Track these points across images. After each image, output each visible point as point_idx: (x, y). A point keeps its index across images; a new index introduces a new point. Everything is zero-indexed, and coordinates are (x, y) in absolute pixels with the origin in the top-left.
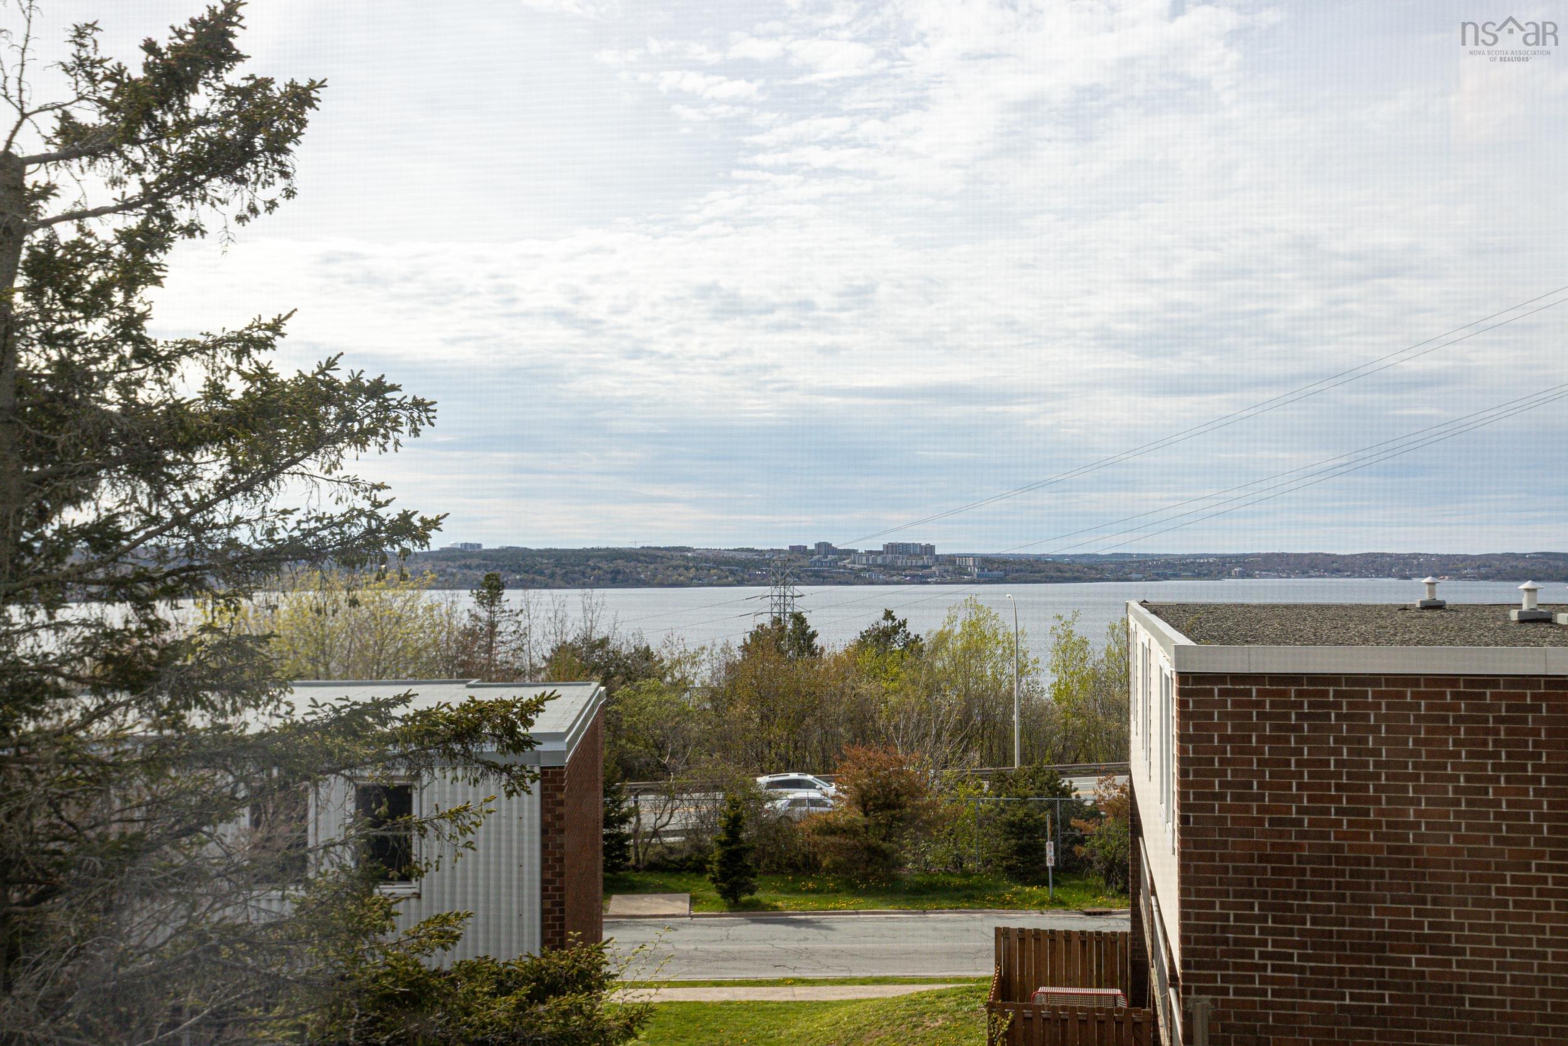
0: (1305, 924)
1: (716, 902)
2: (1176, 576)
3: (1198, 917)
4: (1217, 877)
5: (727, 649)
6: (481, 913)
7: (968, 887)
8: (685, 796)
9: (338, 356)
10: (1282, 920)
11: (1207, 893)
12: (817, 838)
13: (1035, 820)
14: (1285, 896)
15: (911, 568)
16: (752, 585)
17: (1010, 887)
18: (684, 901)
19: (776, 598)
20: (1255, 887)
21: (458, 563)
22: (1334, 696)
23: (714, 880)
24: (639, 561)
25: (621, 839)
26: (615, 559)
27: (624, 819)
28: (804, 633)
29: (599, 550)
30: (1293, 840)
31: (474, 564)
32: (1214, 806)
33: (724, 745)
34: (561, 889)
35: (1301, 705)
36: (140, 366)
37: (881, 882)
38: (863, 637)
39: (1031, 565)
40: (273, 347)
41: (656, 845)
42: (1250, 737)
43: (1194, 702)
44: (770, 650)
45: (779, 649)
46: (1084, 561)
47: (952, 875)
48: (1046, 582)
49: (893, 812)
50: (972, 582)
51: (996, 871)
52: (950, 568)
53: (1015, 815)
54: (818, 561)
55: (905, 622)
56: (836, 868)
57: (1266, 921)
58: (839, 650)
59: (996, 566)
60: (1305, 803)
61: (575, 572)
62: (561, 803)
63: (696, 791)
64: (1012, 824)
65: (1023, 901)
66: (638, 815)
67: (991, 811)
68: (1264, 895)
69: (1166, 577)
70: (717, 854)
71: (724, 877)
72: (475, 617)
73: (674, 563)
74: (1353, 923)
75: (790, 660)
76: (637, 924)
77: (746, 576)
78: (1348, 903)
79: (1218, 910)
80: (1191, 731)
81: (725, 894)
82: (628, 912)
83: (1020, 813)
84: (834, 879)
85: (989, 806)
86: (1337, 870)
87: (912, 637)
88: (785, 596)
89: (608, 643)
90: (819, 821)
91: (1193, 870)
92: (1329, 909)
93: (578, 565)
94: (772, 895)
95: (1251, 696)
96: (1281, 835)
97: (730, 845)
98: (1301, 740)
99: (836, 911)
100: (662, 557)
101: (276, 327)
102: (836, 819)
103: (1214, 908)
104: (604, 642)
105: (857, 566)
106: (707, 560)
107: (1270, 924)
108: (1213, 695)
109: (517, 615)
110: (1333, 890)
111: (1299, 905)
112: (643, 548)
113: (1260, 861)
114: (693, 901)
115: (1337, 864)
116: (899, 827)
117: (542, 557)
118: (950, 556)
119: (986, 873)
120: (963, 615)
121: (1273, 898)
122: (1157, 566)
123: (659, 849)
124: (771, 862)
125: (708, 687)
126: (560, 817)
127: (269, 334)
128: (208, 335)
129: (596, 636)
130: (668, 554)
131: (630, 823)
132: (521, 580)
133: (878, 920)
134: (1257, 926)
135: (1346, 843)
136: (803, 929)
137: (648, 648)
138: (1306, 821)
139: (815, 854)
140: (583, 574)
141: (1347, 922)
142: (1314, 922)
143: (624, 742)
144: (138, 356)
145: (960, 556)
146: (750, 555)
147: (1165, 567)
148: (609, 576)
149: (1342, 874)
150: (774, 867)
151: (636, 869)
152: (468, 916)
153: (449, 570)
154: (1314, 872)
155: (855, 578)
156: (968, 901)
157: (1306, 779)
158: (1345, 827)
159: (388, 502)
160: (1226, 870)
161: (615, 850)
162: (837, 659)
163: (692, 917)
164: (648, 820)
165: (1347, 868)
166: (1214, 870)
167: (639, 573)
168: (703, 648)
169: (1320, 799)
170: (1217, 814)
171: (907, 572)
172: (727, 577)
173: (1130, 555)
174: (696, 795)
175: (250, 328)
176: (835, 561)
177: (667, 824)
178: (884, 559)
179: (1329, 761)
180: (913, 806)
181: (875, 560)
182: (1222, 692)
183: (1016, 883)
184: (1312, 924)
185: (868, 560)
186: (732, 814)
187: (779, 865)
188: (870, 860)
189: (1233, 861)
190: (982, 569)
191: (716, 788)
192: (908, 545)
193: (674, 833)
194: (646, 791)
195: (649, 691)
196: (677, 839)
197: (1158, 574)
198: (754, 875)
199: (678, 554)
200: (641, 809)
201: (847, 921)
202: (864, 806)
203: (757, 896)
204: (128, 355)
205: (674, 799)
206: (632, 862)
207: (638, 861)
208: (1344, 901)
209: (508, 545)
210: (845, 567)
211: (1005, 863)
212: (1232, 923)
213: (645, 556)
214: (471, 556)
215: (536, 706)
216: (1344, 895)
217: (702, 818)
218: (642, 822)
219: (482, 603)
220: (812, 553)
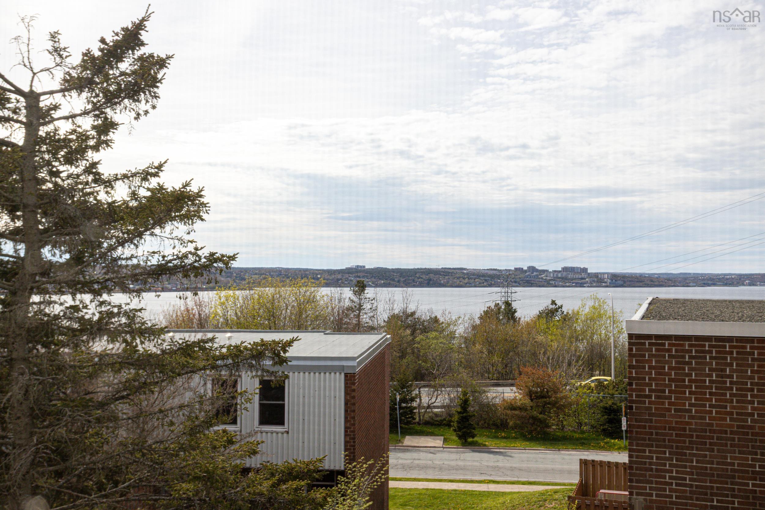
0: (693, 463)
1: (456, 441)
2: (714, 285)
3: (637, 457)
4: (647, 437)
5: (472, 319)
6: (269, 441)
7: (581, 439)
8: (443, 389)
9: (191, 180)
10: (681, 460)
11: (642, 445)
12: (509, 412)
13: (617, 406)
14: (683, 448)
15: (575, 279)
16: (496, 287)
17: (604, 439)
18: (441, 440)
19: (503, 294)
20: (667, 443)
21: (354, 275)
22: (709, 347)
23: (455, 430)
24: (441, 275)
25: (412, 409)
26: (429, 273)
27: (413, 400)
28: (510, 310)
29: (421, 269)
30: (687, 420)
31: (361, 276)
32: (645, 401)
33: (468, 365)
34: (354, 431)
35: (691, 351)
36: (97, 185)
37: (538, 434)
38: (540, 313)
39: (637, 278)
40: (159, 176)
41: (429, 412)
42: (665, 367)
43: (636, 348)
44: (493, 319)
45: (498, 318)
46: (665, 276)
47: (575, 432)
48: (645, 287)
49: (545, 400)
50: (607, 286)
51: (597, 431)
52: (596, 279)
53: (607, 403)
54: (529, 275)
55: (562, 306)
56: (515, 427)
57: (673, 461)
58: (528, 319)
59: (619, 278)
60: (693, 401)
61: (409, 280)
62: (354, 390)
63: (448, 388)
64: (605, 408)
65: (610, 447)
66: (420, 397)
67: (595, 401)
68: (672, 447)
69: (709, 285)
70: (456, 418)
71: (460, 429)
72: (352, 301)
73: (458, 275)
74: (718, 463)
75: (504, 324)
76: (416, 451)
77: (493, 282)
78: (716, 453)
79: (647, 454)
80: (634, 363)
81: (460, 437)
82: (413, 445)
83: (610, 403)
84: (515, 433)
85: (594, 399)
86: (709, 436)
87: (565, 313)
88: (508, 292)
89: (415, 314)
90: (507, 403)
91: (634, 433)
92: (706, 456)
93: (411, 276)
94: (484, 439)
95: (665, 346)
96: (680, 417)
97: (463, 413)
98: (691, 369)
99: (514, 448)
100: (452, 273)
101: (160, 167)
102: (516, 403)
103: (645, 453)
104: (413, 314)
105: (548, 278)
106: (473, 274)
107: (674, 462)
108: (645, 345)
109: (372, 300)
110: (708, 446)
111: (689, 453)
112: (442, 268)
113: (669, 430)
114: (445, 440)
115: (710, 433)
116: (548, 407)
117: (394, 272)
118: (595, 273)
119: (593, 432)
120: (590, 303)
121: (676, 449)
122: (703, 280)
123: (430, 415)
124: (485, 422)
125: (462, 336)
126: (354, 397)
127: (156, 170)
128: (130, 171)
129: (409, 311)
130: (455, 271)
131: (416, 401)
132: (384, 283)
133: (535, 453)
134: (668, 463)
135: (714, 422)
136: (497, 456)
137: (436, 317)
138: (694, 410)
139: (507, 420)
140: (414, 280)
141: (715, 463)
142: (697, 462)
143: (420, 362)
144: (95, 181)
145: (601, 273)
146: (494, 272)
147: (708, 280)
148: (426, 282)
149: (712, 438)
150: (486, 425)
151: (419, 424)
152: (263, 442)
153: (349, 278)
154: (697, 437)
155: (547, 284)
156: (582, 446)
157: (694, 389)
158: (714, 414)
159: (202, 248)
160: (651, 434)
161: (408, 414)
162: (528, 324)
163: (444, 448)
164: (425, 400)
165: (715, 435)
166: (646, 433)
167: (440, 281)
168: (460, 317)
169: (701, 399)
170: (647, 405)
171: (574, 281)
172: (483, 283)
173: (690, 274)
174: (448, 389)
175: (147, 168)
176: (537, 276)
177: (434, 402)
178: (562, 274)
179: (705, 380)
180: (556, 398)
181: (557, 275)
182: (650, 344)
183: (607, 438)
184: (696, 463)
185: (553, 275)
186: (463, 399)
187: (488, 424)
188: (534, 423)
189: (656, 429)
190: (612, 280)
191: (459, 386)
192: (574, 268)
193: (438, 407)
194: (424, 386)
195: (433, 338)
196: (439, 410)
197: (704, 284)
198: (474, 429)
199: (458, 271)
200: (421, 395)
201: (520, 453)
202: (531, 396)
203: (476, 439)
204: (90, 180)
205: (437, 391)
206: (417, 420)
207: (420, 419)
208: (713, 452)
209: (378, 266)
210: (542, 278)
211: (602, 427)
212: (655, 461)
213: (443, 272)
214: (360, 271)
215: (289, 343)
216: (713, 449)
217: (451, 400)
218: (422, 401)
219: (356, 294)
220: (526, 271)
